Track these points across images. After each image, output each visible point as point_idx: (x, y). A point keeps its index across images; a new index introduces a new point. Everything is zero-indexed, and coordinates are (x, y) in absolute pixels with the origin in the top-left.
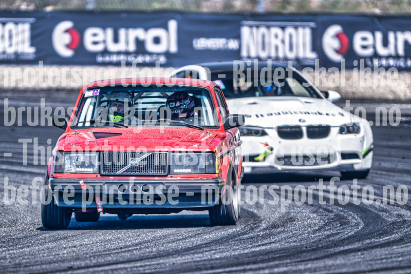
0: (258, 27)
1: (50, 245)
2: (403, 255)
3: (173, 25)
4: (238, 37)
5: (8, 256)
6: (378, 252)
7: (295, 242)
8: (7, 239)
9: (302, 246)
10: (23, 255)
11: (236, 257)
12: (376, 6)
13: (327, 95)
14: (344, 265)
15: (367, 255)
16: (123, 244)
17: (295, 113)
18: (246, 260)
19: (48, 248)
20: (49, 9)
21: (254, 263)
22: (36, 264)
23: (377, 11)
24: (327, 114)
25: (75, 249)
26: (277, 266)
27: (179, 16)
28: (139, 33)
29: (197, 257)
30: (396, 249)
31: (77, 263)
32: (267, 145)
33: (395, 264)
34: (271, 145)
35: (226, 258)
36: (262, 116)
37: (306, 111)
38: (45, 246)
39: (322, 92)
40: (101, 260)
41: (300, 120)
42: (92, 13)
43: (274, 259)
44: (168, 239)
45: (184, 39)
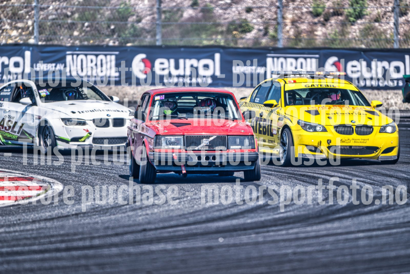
0: (278, 58)
1: (131, 213)
2: (381, 220)
3: (217, 56)
4: (265, 65)
5: (100, 221)
6: (364, 219)
7: (304, 211)
8: (100, 209)
9: (309, 214)
10: (110, 220)
11: (262, 222)
12: (362, 43)
13: (112, 98)
14: (339, 228)
15: (356, 220)
16: (181, 213)
17: (103, 110)
18: (269, 224)
19: (128, 216)
20: (129, 45)
21: (275, 226)
22: (120, 227)
23: (363, 46)
24: (122, 111)
25: (147, 216)
26: (292, 228)
27: (221, 50)
28: (194, 62)
29: (235, 222)
30: (376, 216)
31: (149, 227)
32: (88, 131)
33: (376, 227)
34: (90, 131)
35: (255, 223)
36: (83, 112)
37: (107, 109)
38: (126, 215)
39: (109, 97)
40: (166, 224)
41: (107, 115)
42: (160, 47)
43: (289, 223)
44: (214, 209)
45: (226, 67)
